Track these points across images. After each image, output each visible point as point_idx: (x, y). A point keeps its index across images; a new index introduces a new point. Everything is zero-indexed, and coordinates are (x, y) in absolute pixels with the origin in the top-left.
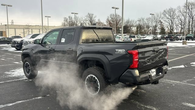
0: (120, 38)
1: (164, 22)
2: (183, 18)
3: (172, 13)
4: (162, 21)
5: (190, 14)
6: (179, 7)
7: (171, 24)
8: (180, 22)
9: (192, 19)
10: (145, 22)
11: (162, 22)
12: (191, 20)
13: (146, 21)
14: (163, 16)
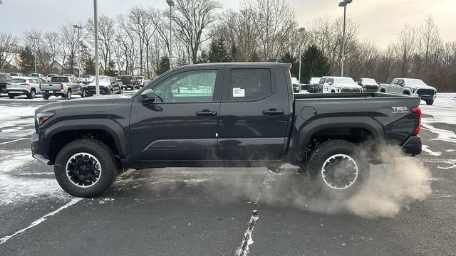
0: (25, 81)
1: (90, 47)
2: (128, 40)
3: (106, 27)
4: (85, 43)
5: (141, 34)
6: (120, 16)
7: (105, 53)
8: (124, 48)
9: (147, 45)
10: (43, 42)
11: (85, 47)
12: (145, 46)
13: (45, 40)
14: (87, 32)
